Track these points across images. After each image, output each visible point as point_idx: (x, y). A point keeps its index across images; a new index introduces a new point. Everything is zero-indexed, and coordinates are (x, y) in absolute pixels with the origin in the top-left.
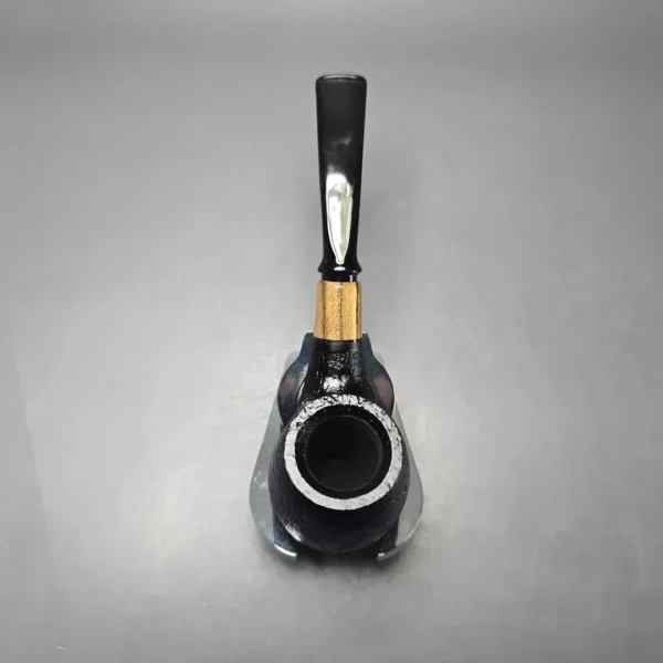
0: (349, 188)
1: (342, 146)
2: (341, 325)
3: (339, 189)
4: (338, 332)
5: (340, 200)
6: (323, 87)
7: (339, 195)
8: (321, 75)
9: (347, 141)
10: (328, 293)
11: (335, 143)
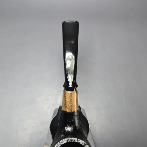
0: (73, 57)
1: (71, 43)
2: (71, 107)
3: (70, 57)
4: (70, 109)
5: (70, 61)
6: (65, 25)
7: (70, 60)
8: (64, 21)
9: (73, 42)
10: (67, 95)
11: (69, 42)
